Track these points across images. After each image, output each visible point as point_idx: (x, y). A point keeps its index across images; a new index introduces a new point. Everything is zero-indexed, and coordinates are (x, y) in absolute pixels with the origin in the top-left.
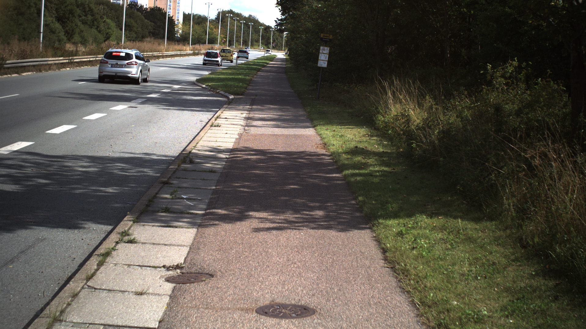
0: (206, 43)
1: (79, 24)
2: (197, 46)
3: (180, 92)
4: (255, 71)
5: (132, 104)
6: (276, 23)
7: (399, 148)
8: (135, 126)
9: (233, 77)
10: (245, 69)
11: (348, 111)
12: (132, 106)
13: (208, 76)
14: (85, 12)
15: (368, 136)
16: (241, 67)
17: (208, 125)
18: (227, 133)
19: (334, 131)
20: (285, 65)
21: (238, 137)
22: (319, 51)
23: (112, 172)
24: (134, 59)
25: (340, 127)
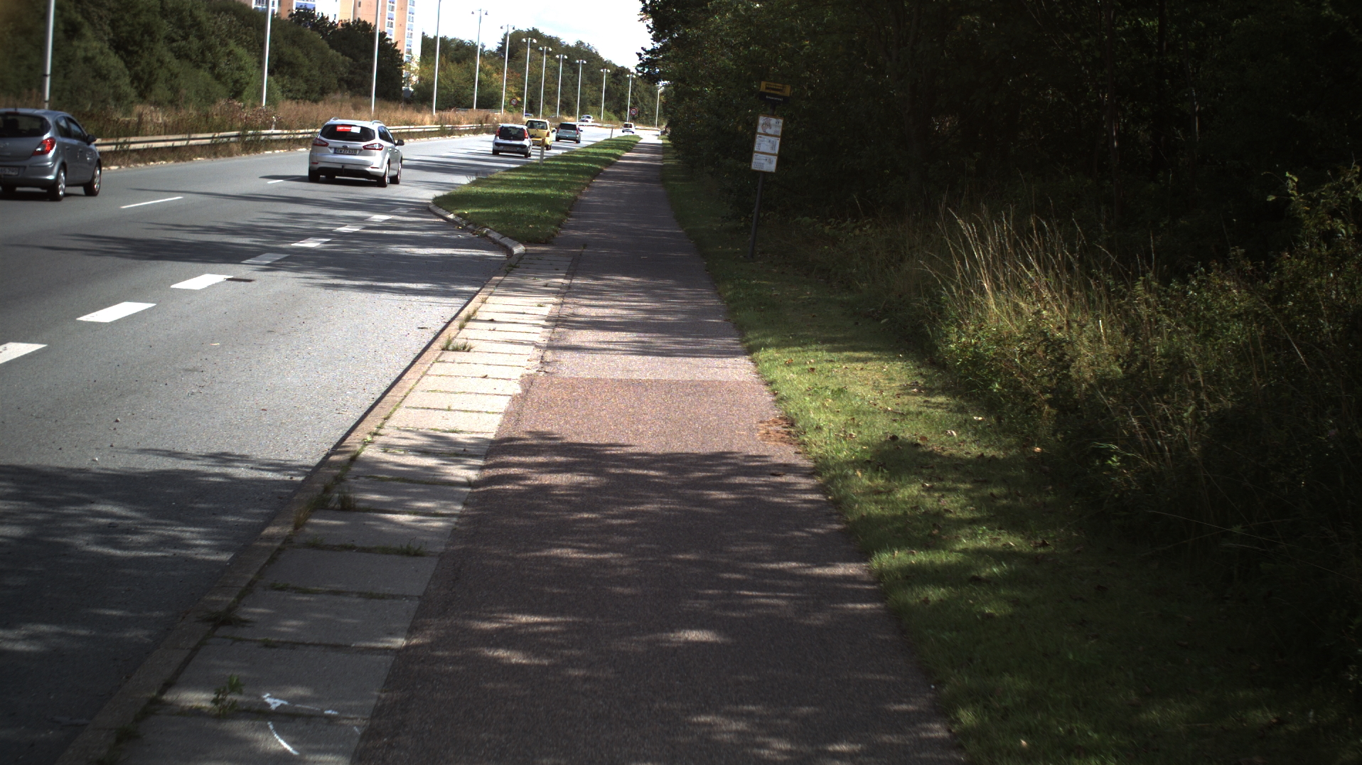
0: (472, 107)
1: (168, 57)
2: (450, 114)
3: (385, 232)
4: (586, 177)
5: (242, 270)
6: (640, 59)
7: (1026, 443)
8: (222, 346)
9: (530, 191)
10: (564, 171)
11: (838, 298)
12: (239, 276)
13: (465, 189)
14: (181, 27)
15: (919, 391)
16: (554, 164)
17: (436, 346)
18: (485, 377)
19: (813, 369)
20: (661, 160)
21: (519, 391)
22: (756, 128)
23: (66, 546)
24: (377, 140)
25: (826, 356)
